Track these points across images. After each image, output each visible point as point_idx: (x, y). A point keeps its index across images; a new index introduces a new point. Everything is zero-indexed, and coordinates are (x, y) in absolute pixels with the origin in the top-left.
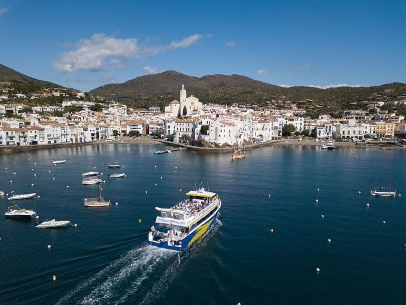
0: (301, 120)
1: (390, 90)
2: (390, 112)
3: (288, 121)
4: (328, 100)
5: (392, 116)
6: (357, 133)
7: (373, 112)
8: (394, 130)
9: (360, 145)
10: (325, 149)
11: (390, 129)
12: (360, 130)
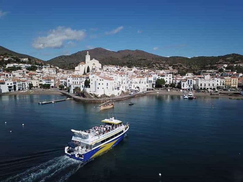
0: (170, 76)
1: (230, 58)
2: (232, 71)
3: (160, 76)
4: (192, 64)
5: (234, 73)
6: (211, 85)
7: (221, 70)
8: (237, 83)
9: (214, 95)
10: (187, 98)
11: (235, 82)
12: (213, 83)
